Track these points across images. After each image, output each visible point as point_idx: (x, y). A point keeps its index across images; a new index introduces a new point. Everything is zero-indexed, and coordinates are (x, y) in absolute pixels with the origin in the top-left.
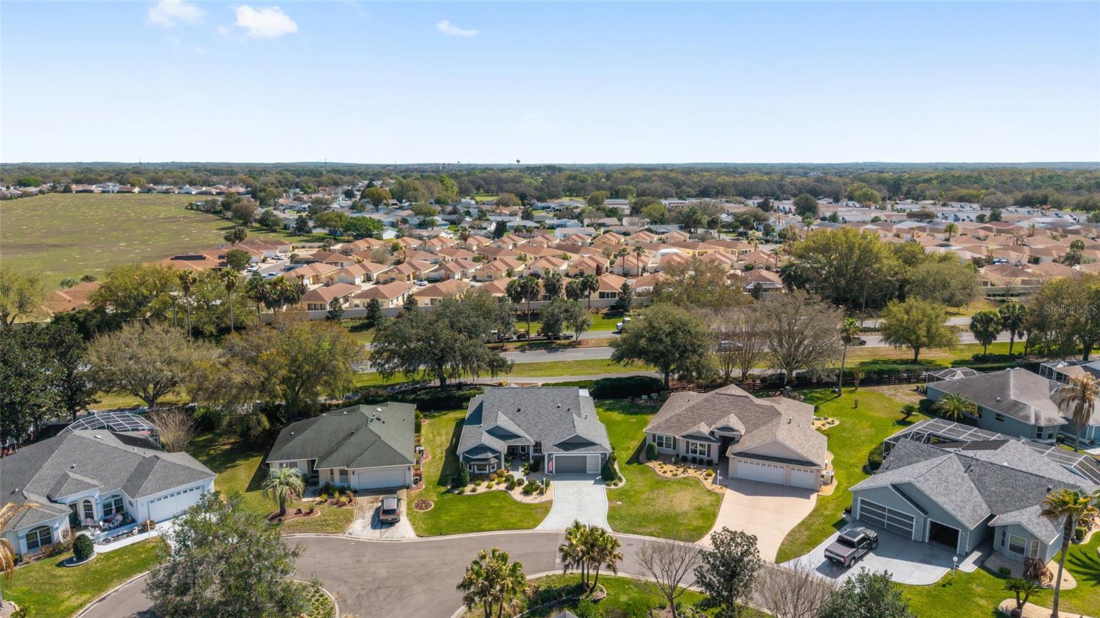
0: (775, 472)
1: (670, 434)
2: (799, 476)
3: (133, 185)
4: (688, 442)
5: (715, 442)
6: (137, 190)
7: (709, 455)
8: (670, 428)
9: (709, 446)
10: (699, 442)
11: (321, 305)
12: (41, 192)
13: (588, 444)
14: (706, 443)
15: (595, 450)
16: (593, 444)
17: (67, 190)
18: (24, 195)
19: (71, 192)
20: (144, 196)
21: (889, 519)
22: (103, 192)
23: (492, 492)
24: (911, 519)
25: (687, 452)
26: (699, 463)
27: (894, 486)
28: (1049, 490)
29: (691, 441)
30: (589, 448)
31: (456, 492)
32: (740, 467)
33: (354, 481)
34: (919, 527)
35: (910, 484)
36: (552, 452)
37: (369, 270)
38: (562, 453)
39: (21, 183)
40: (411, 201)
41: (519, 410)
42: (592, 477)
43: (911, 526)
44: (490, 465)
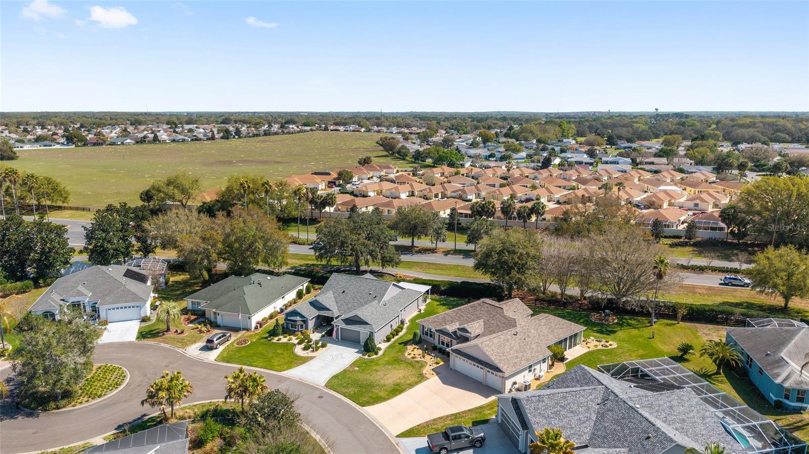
0: (477, 372)
2: (492, 379)
3: (362, 127)
4: (439, 335)
5: (454, 339)
6: (363, 130)
8: (434, 322)
9: (451, 341)
10: (445, 337)
12: (311, 130)
13: (363, 323)
14: (449, 338)
15: (365, 328)
16: (366, 323)
17: (326, 129)
18: (301, 131)
19: (328, 130)
20: (367, 134)
22: (345, 131)
23: (287, 344)
25: (439, 343)
29: (441, 335)
30: (362, 326)
31: (269, 339)
32: (455, 360)
33: (219, 320)
36: (338, 324)
39: (305, 125)
40: (521, 140)
44: (298, 325)
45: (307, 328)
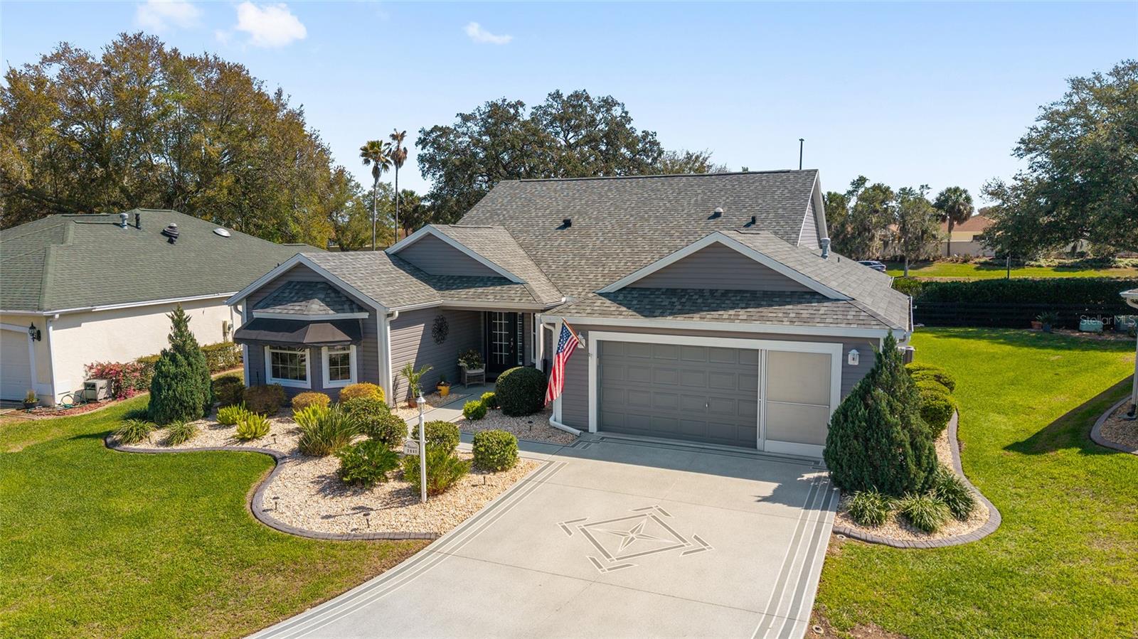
30: (773, 311)
44: (316, 348)
45: (370, 373)
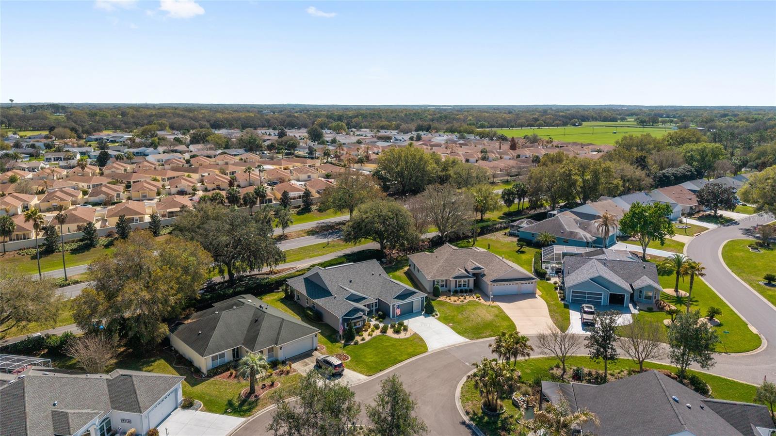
0: (513, 288)
1: (444, 278)
2: (526, 287)
4: (456, 281)
5: (471, 277)
7: (468, 286)
8: (442, 274)
9: (468, 280)
10: (462, 280)
11: (24, 234)
13: (412, 293)
14: (466, 280)
21: (588, 297)
23: (375, 338)
24: (601, 295)
25: (456, 287)
26: (470, 292)
27: (590, 279)
28: (644, 267)
29: (458, 280)
30: (414, 296)
31: (352, 343)
32: (493, 289)
33: (281, 355)
34: (604, 299)
35: (600, 277)
36: (394, 303)
37: (25, 201)
38: (401, 302)
41: (351, 281)
42: (418, 314)
43: (601, 299)
